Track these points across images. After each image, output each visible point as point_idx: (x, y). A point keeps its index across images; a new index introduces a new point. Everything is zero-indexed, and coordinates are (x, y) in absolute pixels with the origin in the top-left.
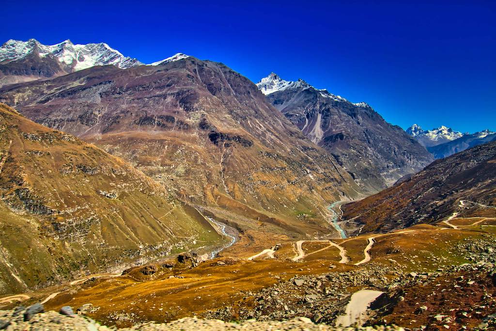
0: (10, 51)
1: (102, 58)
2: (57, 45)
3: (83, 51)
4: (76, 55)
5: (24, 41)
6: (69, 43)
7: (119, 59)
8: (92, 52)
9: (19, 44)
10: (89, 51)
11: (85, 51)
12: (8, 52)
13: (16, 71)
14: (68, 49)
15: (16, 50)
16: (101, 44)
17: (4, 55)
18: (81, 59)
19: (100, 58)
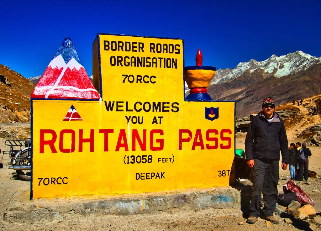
0: (239, 71)
1: (295, 63)
2: (267, 60)
3: (283, 60)
4: (278, 64)
5: (247, 62)
6: (274, 57)
7: (307, 61)
8: (290, 60)
9: (244, 65)
10: (288, 59)
11: (285, 59)
12: (238, 71)
13: (233, 87)
14: (273, 61)
15: (242, 69)
16: (297, 52)
17: (235, 74)
18: (282, 67)
19: (294, 64)
